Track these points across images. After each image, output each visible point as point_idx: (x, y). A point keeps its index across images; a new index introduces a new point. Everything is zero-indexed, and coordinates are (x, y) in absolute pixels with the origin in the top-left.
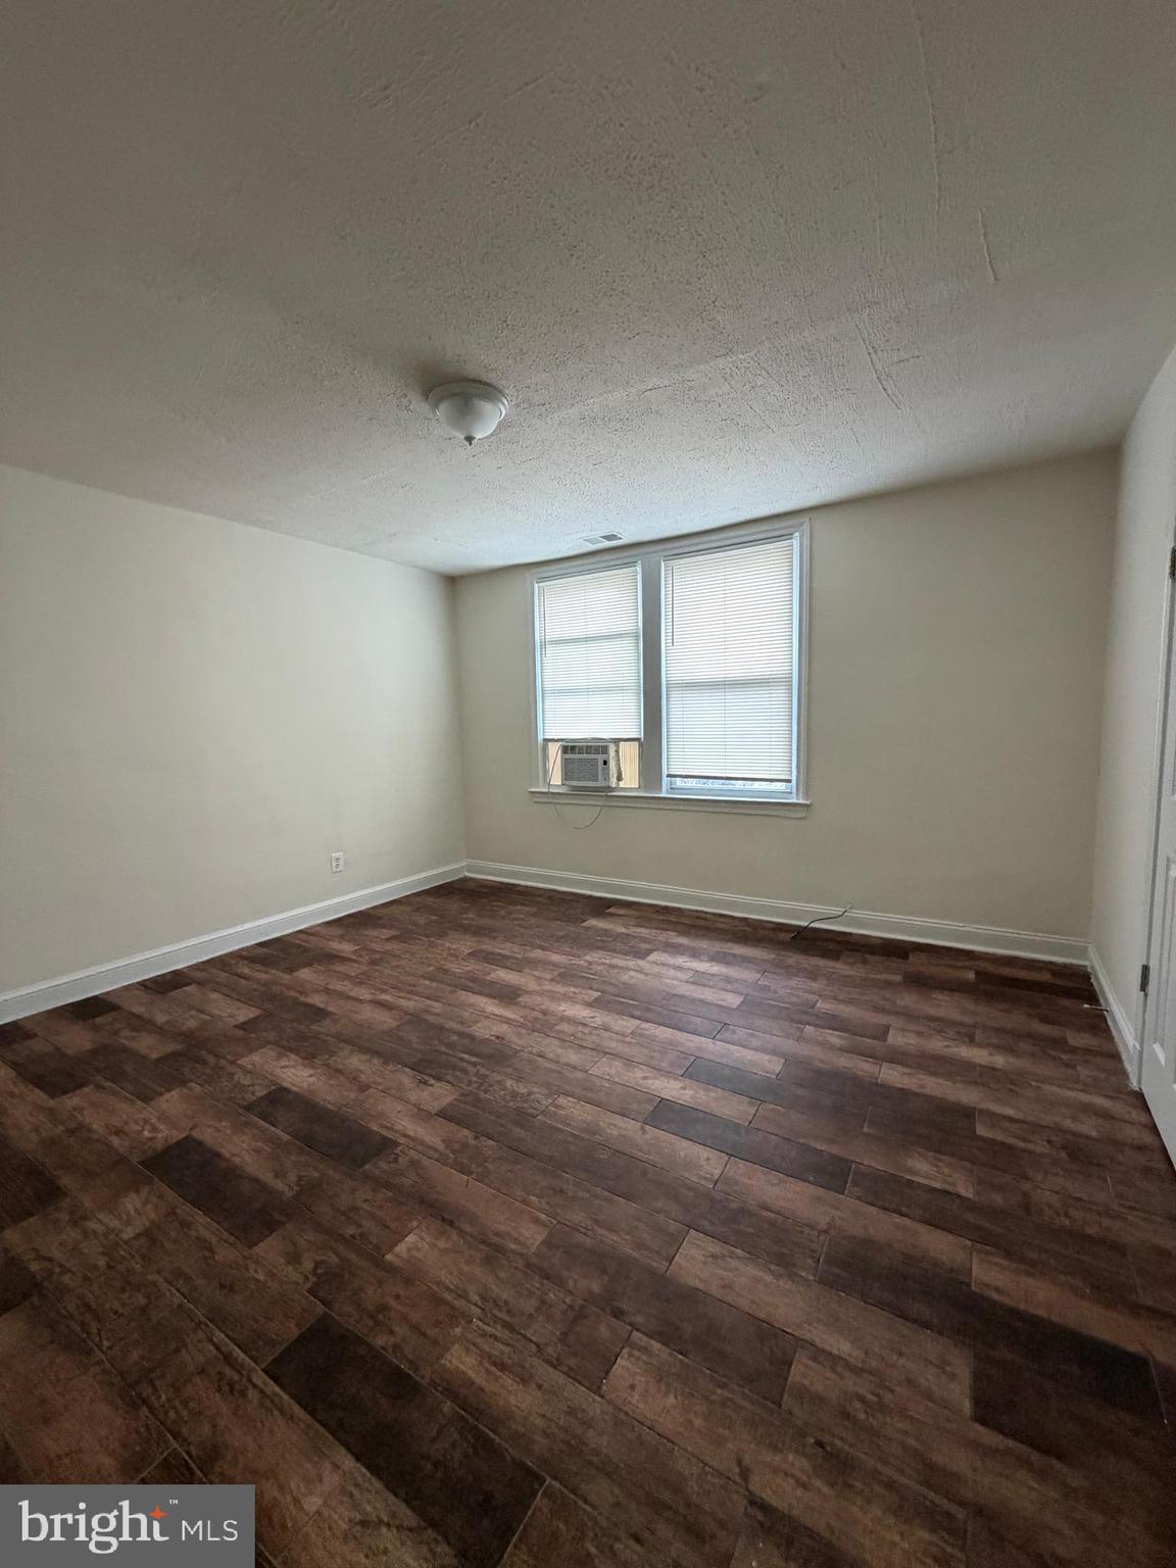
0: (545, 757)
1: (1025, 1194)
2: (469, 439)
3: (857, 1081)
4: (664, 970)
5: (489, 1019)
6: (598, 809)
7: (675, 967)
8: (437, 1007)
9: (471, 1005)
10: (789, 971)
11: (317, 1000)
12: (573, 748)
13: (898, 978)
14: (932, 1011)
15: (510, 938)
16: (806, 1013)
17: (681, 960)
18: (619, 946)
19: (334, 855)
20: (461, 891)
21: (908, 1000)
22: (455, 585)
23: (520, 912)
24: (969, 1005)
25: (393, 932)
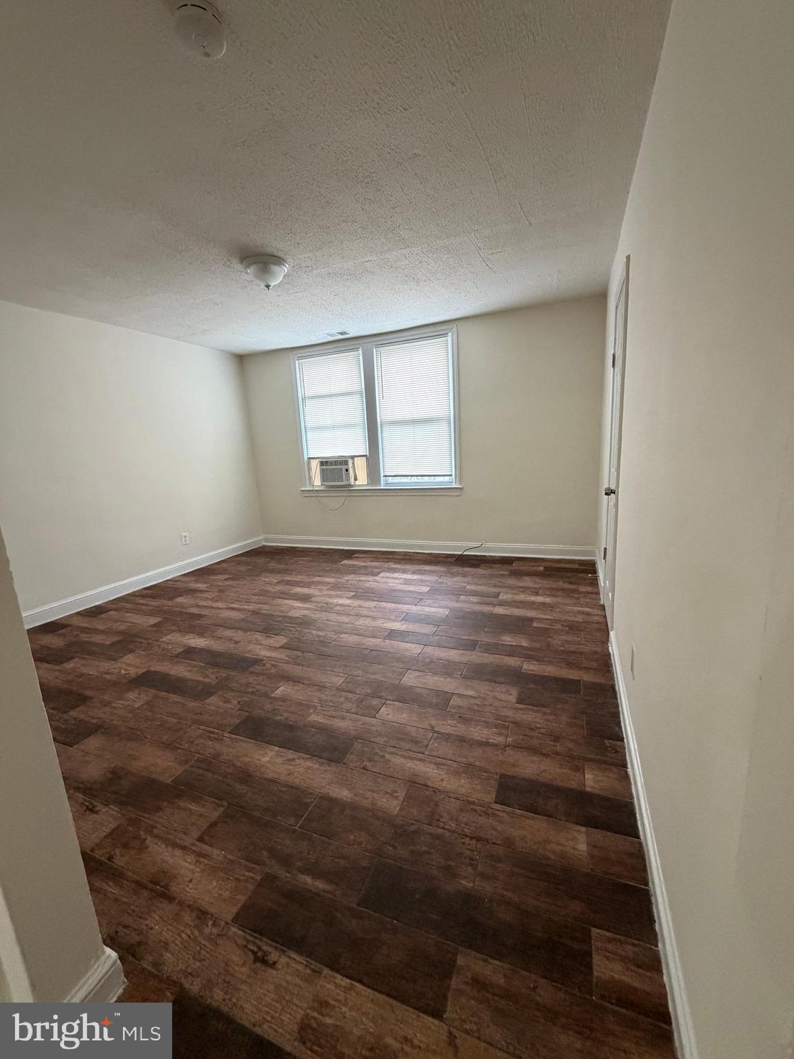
0: (309, 469)
1: (548, 642)
2: (268, 286)
3: (483, 614)
4: (388, 580)
5: (297, 609)
6: (343, 499)
7: (394, 578)
8: (266, 607)
9: (285, 604)
10: (454, 575)
11: (195, 611)
12: (327, 462)
13: (507, 573)
14: (521, 585)
15: (300, 573)
16: (462, 591)
17: (396, 575)
18: (362, 572)
19: (183, 534)
20: (265, 553)
21: (511, 581)
22: (242, 361)
23: (302, 560)
24: (538, 580)
25: (227, 576)
